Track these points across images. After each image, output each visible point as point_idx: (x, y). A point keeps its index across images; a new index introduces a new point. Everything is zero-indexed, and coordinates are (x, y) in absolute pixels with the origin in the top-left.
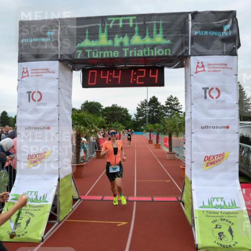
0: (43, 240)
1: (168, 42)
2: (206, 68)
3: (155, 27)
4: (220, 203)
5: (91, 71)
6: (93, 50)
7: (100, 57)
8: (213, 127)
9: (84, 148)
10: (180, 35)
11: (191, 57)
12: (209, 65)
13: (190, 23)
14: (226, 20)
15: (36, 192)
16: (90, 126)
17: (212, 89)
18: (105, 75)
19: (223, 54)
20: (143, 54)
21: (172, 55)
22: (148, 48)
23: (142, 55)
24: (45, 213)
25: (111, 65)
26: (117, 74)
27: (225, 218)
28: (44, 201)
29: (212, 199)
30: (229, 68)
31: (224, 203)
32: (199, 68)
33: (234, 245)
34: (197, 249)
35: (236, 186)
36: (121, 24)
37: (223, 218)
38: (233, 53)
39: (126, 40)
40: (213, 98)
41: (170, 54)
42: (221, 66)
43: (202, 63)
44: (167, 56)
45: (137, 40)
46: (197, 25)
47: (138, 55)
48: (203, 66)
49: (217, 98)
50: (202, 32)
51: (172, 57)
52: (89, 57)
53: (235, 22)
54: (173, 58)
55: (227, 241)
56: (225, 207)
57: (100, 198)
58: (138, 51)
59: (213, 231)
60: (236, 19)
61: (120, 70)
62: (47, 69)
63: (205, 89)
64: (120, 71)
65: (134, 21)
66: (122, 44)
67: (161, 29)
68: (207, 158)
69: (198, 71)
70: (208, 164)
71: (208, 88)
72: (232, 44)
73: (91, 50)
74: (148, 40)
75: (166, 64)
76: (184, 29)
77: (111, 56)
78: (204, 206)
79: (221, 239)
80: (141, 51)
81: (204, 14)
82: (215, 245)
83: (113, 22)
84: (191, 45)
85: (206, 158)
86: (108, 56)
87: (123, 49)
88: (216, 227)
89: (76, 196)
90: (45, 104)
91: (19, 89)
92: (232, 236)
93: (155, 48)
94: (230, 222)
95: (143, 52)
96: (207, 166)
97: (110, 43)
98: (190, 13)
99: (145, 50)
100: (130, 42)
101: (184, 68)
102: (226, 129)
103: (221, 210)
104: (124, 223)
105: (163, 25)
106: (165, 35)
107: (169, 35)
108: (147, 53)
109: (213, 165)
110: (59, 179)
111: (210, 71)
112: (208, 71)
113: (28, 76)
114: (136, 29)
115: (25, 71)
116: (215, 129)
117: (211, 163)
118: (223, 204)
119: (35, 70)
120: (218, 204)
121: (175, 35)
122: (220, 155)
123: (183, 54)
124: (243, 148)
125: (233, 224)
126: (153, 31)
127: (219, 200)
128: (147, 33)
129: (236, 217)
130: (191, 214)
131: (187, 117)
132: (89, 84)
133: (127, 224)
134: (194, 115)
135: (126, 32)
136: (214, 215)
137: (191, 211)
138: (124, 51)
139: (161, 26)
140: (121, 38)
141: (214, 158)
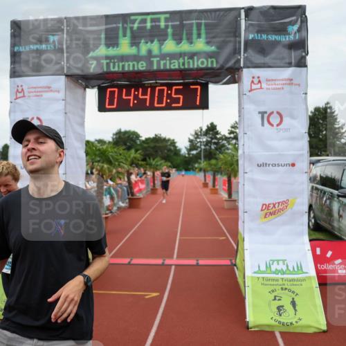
1: (213, 48)
2: (264, 85)
3: (195, 28)
4: (282, 266)
5: (109, 90)
6: (111, 60)
7: (121, 69)
8: (274, 165)
9: (110, 193)
10: (228, 39)
11: (245, 70)
12: (267, 80)
13: (243, 23)
14: (294, 18)
16: (117, 163)
17: (272, 113)
18: (128, 94)
19: (290, 65)
20: (179, 66)
21: (219, 66)
22: (186, 58)
23: (177, 67)
25: (137, 80)
26: (144, 93)
27: (286, 287)
29: (271, 263)
30: (296, 85)
31: (287, 266)
32: (254, 84)
33: (297, 322)
34: (248, 328)
35: (303, 244)
36: (149, 25)
37: (284, 287)
38: (302, 63)
39: (155, 47)
40: (272, 125)
41: (215, 66)
42: (284, 82)
43: (258, 77)
44: (212, 69)
45: (170, 46)
46: (251, 25)
47: (172, 67)
48: (260, 82)
49: (278, 125)
50: (259, 35)
51: (218, 69)
52: (105, 70)
53: (304, 21)
54: (219, 71)
55: (289, 317)
56: (288, 272)
57: (126, 261)
58: (172, 61)
59: (269, 305)
60: (306, 16)
61: (148, 87)
62: (49, 88)
63: (262, 113)
64: (149, 89)
65: (167, 20)
66: (150, 52)
67: (203, 31)
68: (266, 207)
69: (253, 88)
70: (266, 214)
71: (266, 112)
72: (302, 50)
73: (108, 61)
74: (185, 47)
75: (213, 79)
76: (236, 32)
77: (136, 69)
78: (259, 272)
79: (280, 315)
80: (176, 61)
81: (262, 10)
82: (273, 322)
84: (244, 53)
85: (264, 206)
86: (131, 69)
87: (152, 59)
88: (275, 299)
91: (12, 114)
92: (296, 310)
93: (195, 58)
94: (293, 292)
95: (179, 63)
96: (265, 217)
97: (133, 51)
98: (243, 8)
99: (181, 60)
100: (160, 49)
102: (291, 167)
103: (282, 276)
104: (155, 294)
105: (206, 25)
106: (208, 40)
107: (214, 40)
108: (184, 64)
109: (273, 216)
111: (269, 89)
112: (267, 89)
113: (24, 96)
114: (170, 31)
115: (20, 90)
116: (276, 168)
117: (271, 214)
118: (284, 268)
119: (33, 88)
120: (279, 268)
121: (221, 39)
122: (283, 203)
123: (235, 63)
124: (325, 193)
125: (297, 294)
126: (192, 34)
127: (281, 263)
128: (184, 36)
129: (301, 285)
130: (245, 282)
131: (240, 152)
132: (107, 106)
133: (158, 296)
134: (248, 149)
135: (156, 36)
136: (272, 283)
137: (244, 278)
138: (153, 61)
139: (203, 27)
140: (149, 43)
141: (274, 206)
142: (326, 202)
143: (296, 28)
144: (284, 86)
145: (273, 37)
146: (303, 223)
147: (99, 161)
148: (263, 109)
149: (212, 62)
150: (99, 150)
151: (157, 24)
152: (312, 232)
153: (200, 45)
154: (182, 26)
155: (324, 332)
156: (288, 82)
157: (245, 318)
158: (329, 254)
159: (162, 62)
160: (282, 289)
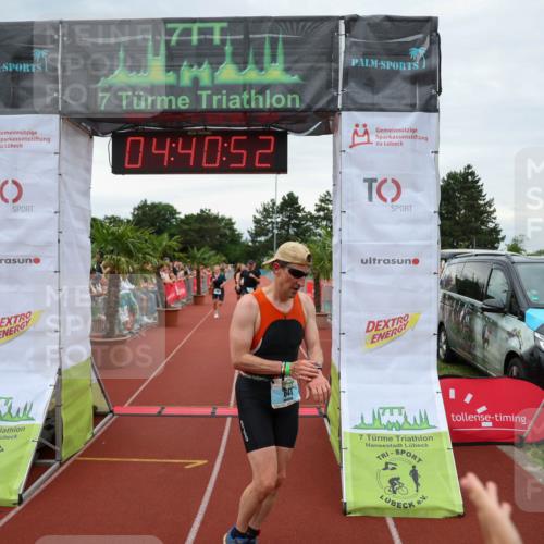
0: (21, 500)
1: (295, 79)
2: (373, 138)
3: (267, 46)
4: (397, 418)
5: (130, 139)
8: (387, 262)
10: (320, 65)
11: (343, 113)
12: (378, 130)
13: (342, 39)
14: (420, 36)
15: (7, 400)
16: (140, 255)
17: (385, 181)
18: (161, 146)
19: (412, 108)
20: (242, 104)
21: (303, 106)
22: (253, 92)
23: (238, 106)
24: (27, 443)
25: (175, 124)
26: (186, 146)
27: (403, 448)
28: (25, 417)
29: (381, 411)
30: (422, 138)
31: (406, 417)
32: (358, 136)
33: (419, 502)
34: (345, 513)
35: (430, 383)
36: (195, 38)
37: (400, 449)
38: (430, 106)
39: (204, 73)
40: (385, 200)
41: (298, 105)
42: (405, 134)
43: (365, 126)
44: (293, 110)
45: (228, 73)
46: (355, 43)
47: (231, 106)
48: (366, 132)
49: (393, 200)
51: (303, 111)
53: (435, 40)
54: (302, 114)
55: (407, 495)
56: (406, 426)
57: (155, 410)
58: (231, 97)
59: (378, 477)
60: (438, 35)
61: (194, 136)
62: (33, 133)
63: (370, 181)
64: (194, 140)
65: (223, 32)
66: (196, 80)
67: (280, 51)
68: (373, 326)
69: (356, 142)
70: (374, 338)
71: (375, 180)
72: (431, 86)
73: (130, 93)
74: (251, 75)
75: (294, 127)
76: (331, 54)
77: (174, 107)
78: (363, 426)
79: (394, 492)
80: (238, 97)
81: (371, 22)
82: (382, 503)
83: (177, 32)
84: (343, 87)
85: (371, 325)
86: (166, 107)
87: (199, 92)
88: (386, 468)
89: (103, 406)
90: (28, 209)
92: (417, 484)
93: (268, 92)
94: (414, 457)
95: (242, 100)
96: (372, 342)
97: (171, 78)
98: (342, 18)
99: (245, 96)
100: (213, 78)
101: (331, 136)
102: (412, 265)
103: (398, 433)
104: (200, 463)
105: (285, 42)
106: (289, 65)
107: (297, 65)
108: (249, 102)
109: (385, 341)
110: (60, 370)
111: (381, 144)
112: (377, 143)
114: (228, 49)
116: (390, 266)
117: (381, 337)
118: (401, 420)
119: (6, 133)
120: (393, 419)
121: (309, 65)
122: (400, 319)
123: (329, 102)
124: (463, 304)
125: (420, 460)
126: (262, 55)
127: (396, 412)
128: (251, 58)
129: (426, 445)
130: (340, 442)
131: (335, 240)
132: (127, 165)
133: (205, 464)
134: (347, 235)
135: (206, 56)
136: (382, 443)
137: (340, 435)
138: (201, 95)
139: (280, 45)
140: (195, 67)
141: (386, 325)
142: (464, 317)
143: (422, 51)
144: (403, 140)
145: (388, 65)
146: (429, 351)
147: (112, 252)
148: (370, 176)
149: (293, 100)
150: (113, 233)
151: (208, 37)
152: (443, 365)
153: (276, 73)
154: (247, 42)
155: (460, 516)
156: (410, 134)
157: (341, 496)
158: (469, 398)
159: (215, 98)
160: (397, 452)
